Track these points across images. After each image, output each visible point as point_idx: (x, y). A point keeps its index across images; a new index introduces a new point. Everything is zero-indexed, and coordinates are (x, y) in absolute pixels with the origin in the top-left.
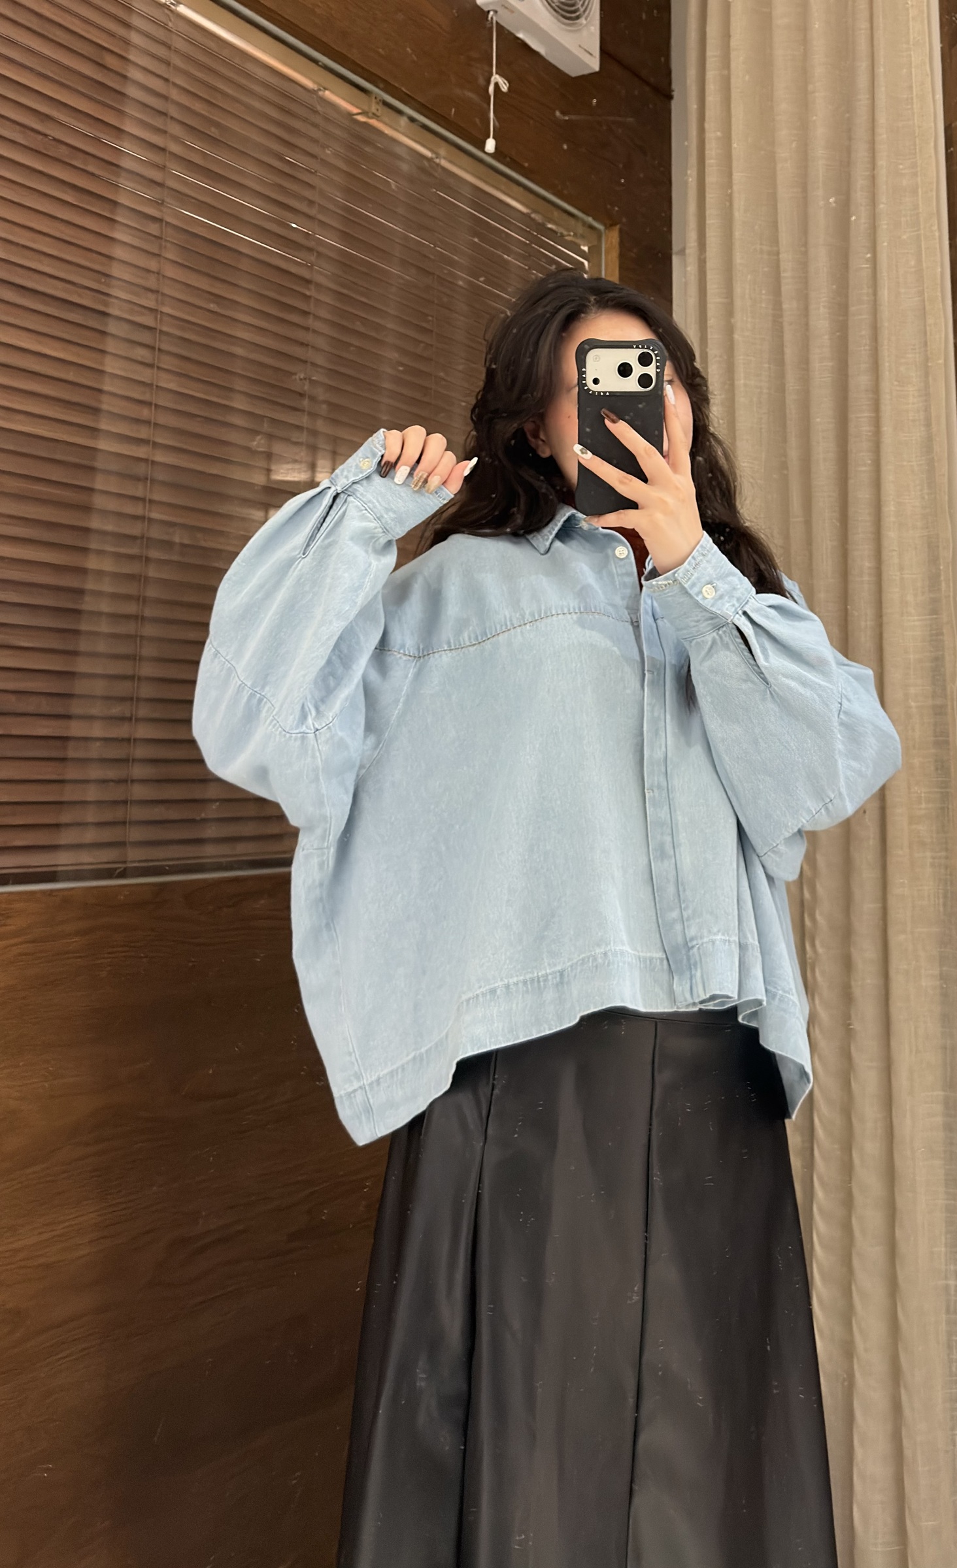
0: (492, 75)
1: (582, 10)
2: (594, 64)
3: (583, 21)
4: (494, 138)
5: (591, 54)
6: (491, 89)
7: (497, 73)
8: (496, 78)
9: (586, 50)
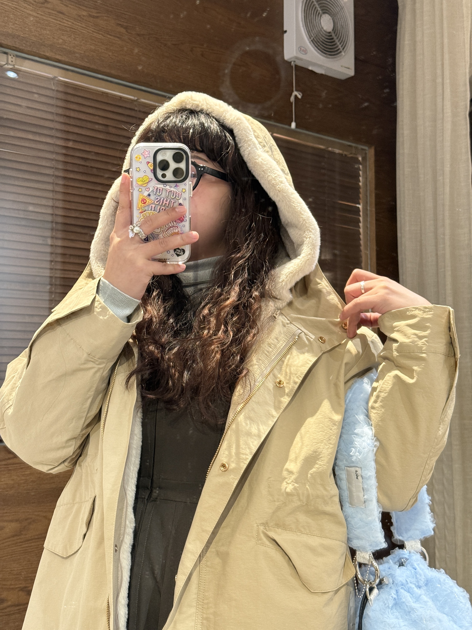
0: (293, 91)
1: (341, 49)
2: (351, 73)
3: (343, 53)
4: (295, 122)
5: (349, 68)
6: (292, 99)
7: (296, 90)
8: (295, 93)
9: (345, 67)
